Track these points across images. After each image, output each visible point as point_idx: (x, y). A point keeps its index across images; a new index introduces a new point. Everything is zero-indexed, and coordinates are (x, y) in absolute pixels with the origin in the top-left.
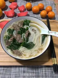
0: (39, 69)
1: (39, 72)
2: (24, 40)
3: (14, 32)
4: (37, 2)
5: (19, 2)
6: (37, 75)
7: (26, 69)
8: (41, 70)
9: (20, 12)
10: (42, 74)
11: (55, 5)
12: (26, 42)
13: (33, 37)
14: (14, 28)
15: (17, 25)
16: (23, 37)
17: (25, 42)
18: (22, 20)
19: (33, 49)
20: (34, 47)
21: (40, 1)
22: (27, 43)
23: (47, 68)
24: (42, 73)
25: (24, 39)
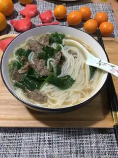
0: (84, 137)
1: (83, 144)
2: (52, 71)
3: (30, 55)
4: (77, 6)
5: (40, 6)
6: (78, 150)
7: (54, 136)
8: (87, 138)
9: (43, 23)
10: (90, 148)
11: (113, 12)
12: (55, 75)
13: (70, 65)
14: (31, 47)
15: (36, 41)
16: (50, 64)
17: (53, 76)
18: (48, 33)
19: (71, 90)
20: (73, 85)
21: (82, 4)
22: (58, 77)
23: (100, 135)
24: (90, 145)
25: (52, 68)
